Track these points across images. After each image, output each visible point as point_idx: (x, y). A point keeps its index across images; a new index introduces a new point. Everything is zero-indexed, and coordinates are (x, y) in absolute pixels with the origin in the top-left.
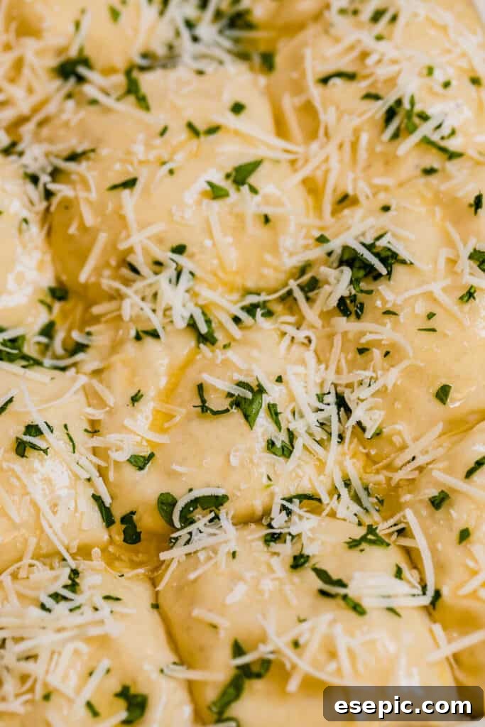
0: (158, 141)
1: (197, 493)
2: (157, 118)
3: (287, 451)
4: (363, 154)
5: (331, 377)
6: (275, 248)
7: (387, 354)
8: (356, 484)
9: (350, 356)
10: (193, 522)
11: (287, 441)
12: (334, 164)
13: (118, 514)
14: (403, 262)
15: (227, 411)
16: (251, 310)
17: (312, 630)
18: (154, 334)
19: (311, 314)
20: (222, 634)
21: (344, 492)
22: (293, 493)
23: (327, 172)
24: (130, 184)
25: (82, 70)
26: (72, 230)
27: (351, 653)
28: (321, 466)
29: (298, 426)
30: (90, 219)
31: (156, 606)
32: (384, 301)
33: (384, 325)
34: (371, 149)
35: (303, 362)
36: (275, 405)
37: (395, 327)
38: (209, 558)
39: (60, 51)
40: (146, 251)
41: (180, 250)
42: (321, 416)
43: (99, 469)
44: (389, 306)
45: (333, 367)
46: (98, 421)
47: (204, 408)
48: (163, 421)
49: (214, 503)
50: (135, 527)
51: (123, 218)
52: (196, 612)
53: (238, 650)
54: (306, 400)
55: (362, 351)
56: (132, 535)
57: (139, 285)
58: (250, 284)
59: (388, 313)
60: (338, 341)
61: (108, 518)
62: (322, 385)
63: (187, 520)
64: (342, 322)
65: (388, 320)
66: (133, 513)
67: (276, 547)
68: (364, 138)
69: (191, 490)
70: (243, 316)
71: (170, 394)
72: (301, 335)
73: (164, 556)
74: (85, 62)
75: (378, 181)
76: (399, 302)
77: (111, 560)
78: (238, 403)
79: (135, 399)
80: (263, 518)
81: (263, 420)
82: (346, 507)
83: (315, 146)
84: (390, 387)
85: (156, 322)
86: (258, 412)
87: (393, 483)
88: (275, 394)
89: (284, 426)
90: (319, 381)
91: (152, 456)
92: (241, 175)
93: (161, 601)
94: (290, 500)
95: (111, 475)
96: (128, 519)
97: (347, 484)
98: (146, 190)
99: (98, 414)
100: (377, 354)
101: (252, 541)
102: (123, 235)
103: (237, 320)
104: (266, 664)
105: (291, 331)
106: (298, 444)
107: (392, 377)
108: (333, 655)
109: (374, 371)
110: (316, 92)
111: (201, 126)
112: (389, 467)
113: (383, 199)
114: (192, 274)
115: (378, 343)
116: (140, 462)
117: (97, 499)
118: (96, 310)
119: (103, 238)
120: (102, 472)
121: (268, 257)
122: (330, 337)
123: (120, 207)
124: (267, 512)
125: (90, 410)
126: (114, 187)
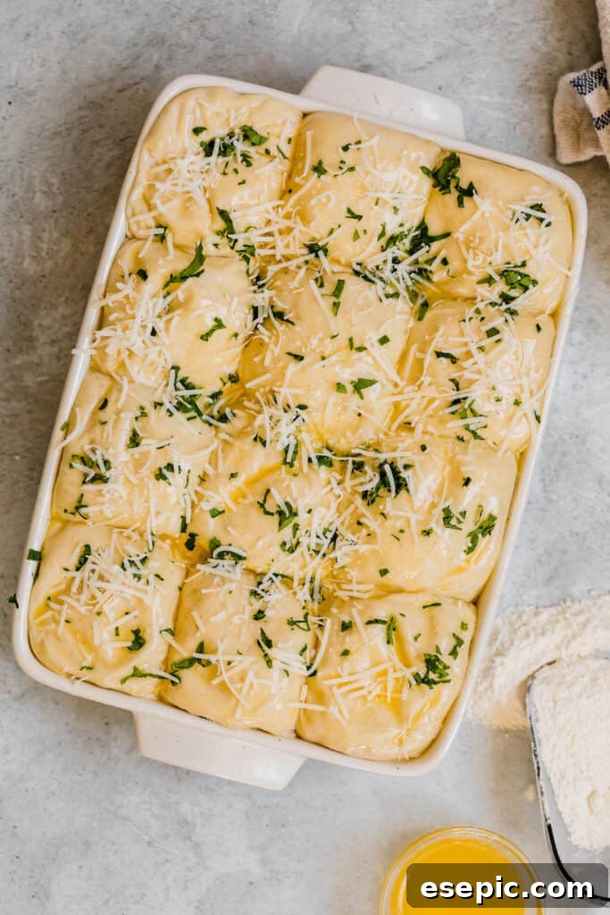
0: (328, 341)
1: (232, 549)
2: (337, 324)
3: (292, 550)
4: (430, 411)
5: (337, 524)
6: (355, 430)
7: (369, 535)
8: (317, 583)
9: (352, 521)
10: (223, 559)
11: (294, 545)
12: (414, 405)
13: (189, 530)
14: (408, 491)
15: (272, 514)
16: (321, 459)
17: (240, 662)
18: (264, 444)
19: (348, 483)
20: (198, 635)
21: (308, 585)
22: (281, 573)
23: (408, 406)
24: (299, 358)
25: (321, 253)
26: (256, 360)
27: (251, 686)
28: (304, 566)
29: (304, 541)
30: (267, 362)
31: (180, 589)
32: (384, 508)
33: (376, 520)
34: (437, 410)
35: (328, 507)
36: (298, 525)
37: (381, 525)
38: (218, 585)
39: (314, 239)
40: (285, 397)
41: (302, 407)
42: (319, 541)
43: (193, 503)
44: (385, 512)
45: (341, 520)
46: (208, 475)
47: (262, 505)
48: (239, 497)
49: (238, 558)
50: (194, 542)
51: (284, 375)
52: (194, 613)
53: (201, 649)
54: (317, 528)
55: (359, 523)
56: (190, 545)
57: (273, 410)
58: (331, 443)
59: (383, 514)
60: (352, 508)
61: (184, 528)
62: (331, 524)
63: (221, 556)
64: (359, 501)
65: (381, 518)
66: (197, 535)
67: (253, 600)
68: (437, 403)
69: (230, 545)
70: (315, 461)
71: (251, 483)
72: (337, 491)
73: (199, 566)
74: (326, 251)
75: (430, 428)
76: (391, 514)
77: (174, 546)
78: (281, 513)
79: (233, 476)
80: (259, 577)
81: (288, 530)
82: (304, 594)
83: (410, 388)
84: (360, 551)
85: (268, 437)
86: (287, 525)
87: (335, 594)
88: (302, 518)
89: (297, 536)
90: (330, 521)
91: (223, 512)
92: (360, 385)
93: (185, 589)
94: (276, 575)
95: (197, 511)
96: (193, 536)
97: (312, 581)
98: (303, 369)
99: (210, 471)
100: (364, 532)
101: (245, 589)
102: (279, 383)
103: (310, 460)
104: (209, 663)
105: (334, 484)
106: (299, 550)
107: (363, 548)
108: (243, 680)
109: (358, 538)
110: (429, 358)
111: (357, 344)
112: (338, 584)
113: (426, 440)
114: (303, 420)
115: (367, 527)
116: (215, 513)
117: (184, 518)
118: (246, 403)
119: (268, 376)
120: (193, 505)
121: (349, 434)
122: (351, 502)
123: (285, 368)
124: (263, 574)
125: (207, 466)
126: (290, 354)
